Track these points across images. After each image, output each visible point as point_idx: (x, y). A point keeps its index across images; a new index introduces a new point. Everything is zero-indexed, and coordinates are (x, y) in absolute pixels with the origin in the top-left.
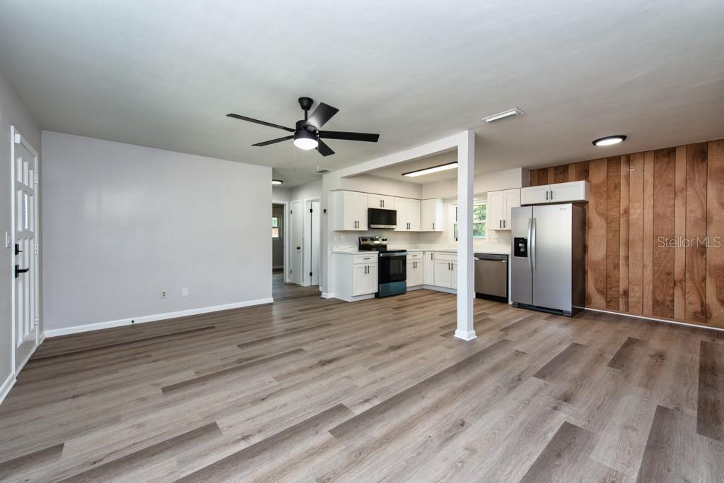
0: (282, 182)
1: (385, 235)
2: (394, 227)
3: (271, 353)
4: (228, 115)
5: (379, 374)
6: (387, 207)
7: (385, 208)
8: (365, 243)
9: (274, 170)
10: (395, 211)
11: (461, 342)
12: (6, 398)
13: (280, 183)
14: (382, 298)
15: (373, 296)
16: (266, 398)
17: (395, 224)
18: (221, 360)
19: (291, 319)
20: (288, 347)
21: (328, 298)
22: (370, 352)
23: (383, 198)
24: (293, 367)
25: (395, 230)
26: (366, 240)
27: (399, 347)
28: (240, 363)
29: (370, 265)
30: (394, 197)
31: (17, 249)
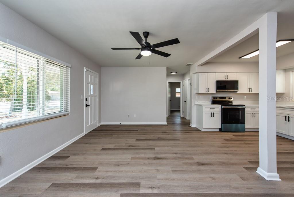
0: (176, 72)
1: (230, 95)
2: (236, 90)
3: (142, 146)
4: (112, 49)
5: (174, 176)
6: (230, 79)
7: (229, 80)
8: (215, 100)
9: (167, 68)
10: (237, 81)
11: (260, 179)
12: (79, 139)
13: (175, 73)
14: (223, 132)
15: (219, 130)
16: (120, 165)
17: (238, 89)
18: (126, 143)
19: (166, 133)
20: (151, 146)
21: (192, 127)
22: (183, 161)
23: (227, 74)
24: (142, 156)
25: (238, 92)
26: (216, 98)
27: (203, 164)
28: (129, 147)
29: (214, 112)
30: (237, 72)
31: (86, 100)
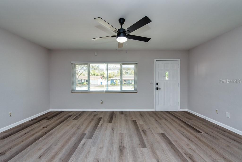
31: (157, 84)
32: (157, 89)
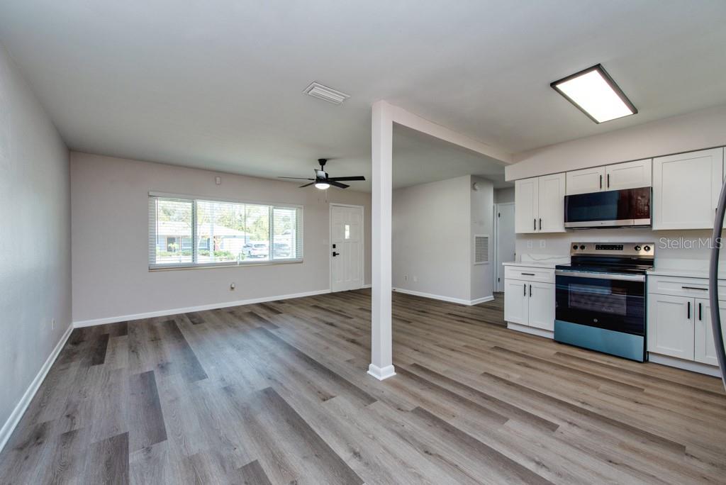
7: (612, 188)
8: (579, 252)
14: (559, 343)
23: (608, 171)
26: (583, 247)
29: (532, 284)
30: (652, 158)
31: (334, 246)
32: (334, 254)
